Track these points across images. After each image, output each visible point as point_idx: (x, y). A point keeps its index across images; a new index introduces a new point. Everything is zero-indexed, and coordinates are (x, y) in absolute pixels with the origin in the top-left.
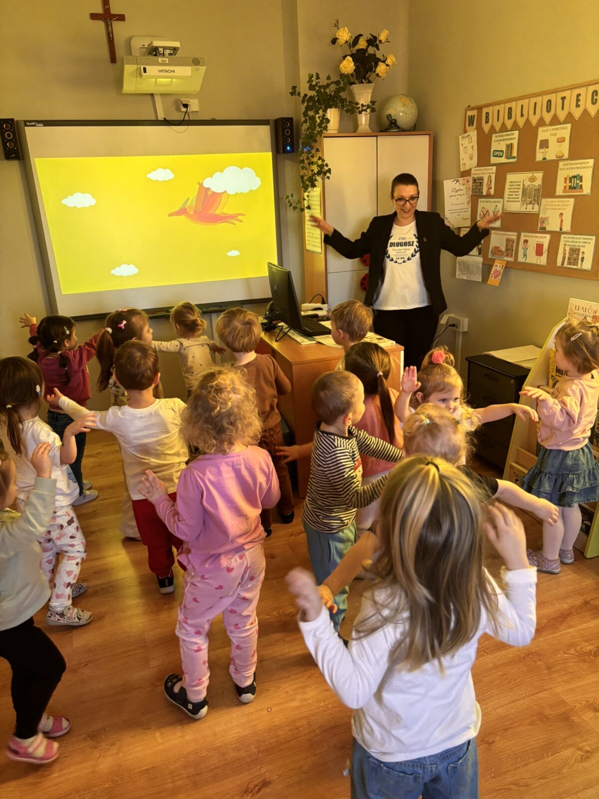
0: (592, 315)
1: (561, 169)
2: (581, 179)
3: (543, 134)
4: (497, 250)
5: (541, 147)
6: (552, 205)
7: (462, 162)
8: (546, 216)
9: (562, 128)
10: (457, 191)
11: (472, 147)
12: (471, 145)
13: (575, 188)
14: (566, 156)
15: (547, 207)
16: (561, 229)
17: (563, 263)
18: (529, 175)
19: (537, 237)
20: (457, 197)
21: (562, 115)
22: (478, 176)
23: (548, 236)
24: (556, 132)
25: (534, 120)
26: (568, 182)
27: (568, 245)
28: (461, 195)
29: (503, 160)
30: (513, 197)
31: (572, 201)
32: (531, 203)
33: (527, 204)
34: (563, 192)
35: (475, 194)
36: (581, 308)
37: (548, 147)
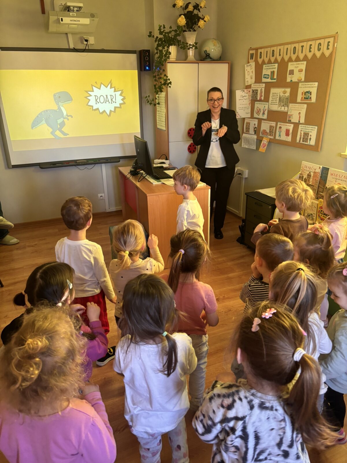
0: (313, 171)
1: (300, 87)
2: (311, 93)
3: (291, 66)
4: (265, 132)
5: (290, 74)
6: (295, 108)
7: (246, 80)
8: (292, 114)
9: (301, 64)
10: (243, 97)
11: (252, 72)
12: (252, 70)
13: (307, 98)
14: (303, 80)
15: (292, 109)
16: (299, 121)
17: (300, 141)
18: (283, 90)
19: (286, 125)
20: (243, 100)
21: (301, 57)
22: (255, 89)
23: (292, 125)
24: (298, 65)
25: (286, 58)
26: (304, 95)
27: (303, 131)
28: (246, 99)
29: (269, 80)
30: (274, 102)
31: (305, 106)
32: (283, 106)
33: (281, 106)
34: (301, 101)
35: (253, 99)
36: (308, 167)
37: (293, 74)
